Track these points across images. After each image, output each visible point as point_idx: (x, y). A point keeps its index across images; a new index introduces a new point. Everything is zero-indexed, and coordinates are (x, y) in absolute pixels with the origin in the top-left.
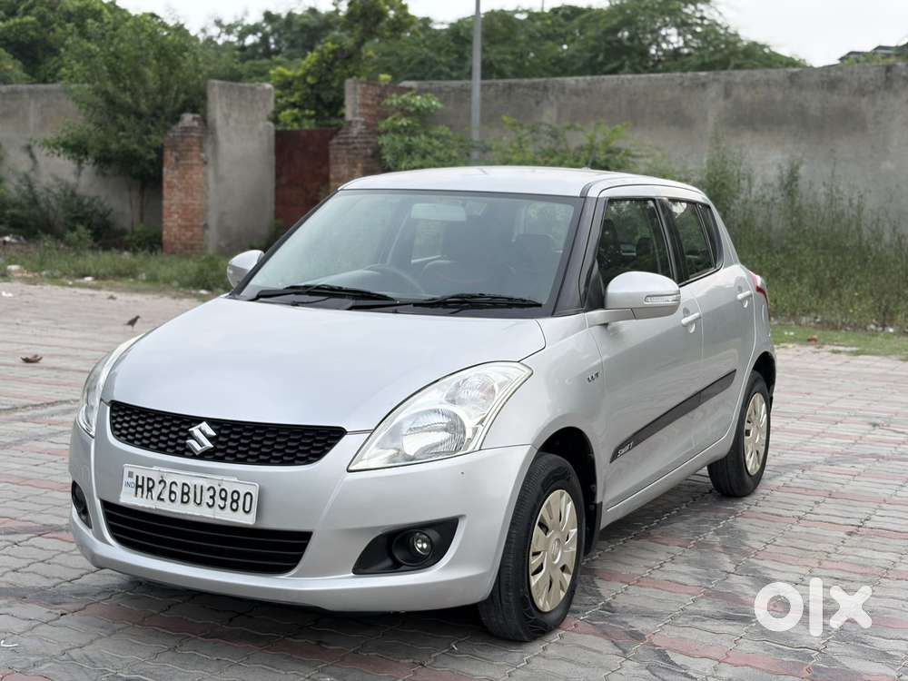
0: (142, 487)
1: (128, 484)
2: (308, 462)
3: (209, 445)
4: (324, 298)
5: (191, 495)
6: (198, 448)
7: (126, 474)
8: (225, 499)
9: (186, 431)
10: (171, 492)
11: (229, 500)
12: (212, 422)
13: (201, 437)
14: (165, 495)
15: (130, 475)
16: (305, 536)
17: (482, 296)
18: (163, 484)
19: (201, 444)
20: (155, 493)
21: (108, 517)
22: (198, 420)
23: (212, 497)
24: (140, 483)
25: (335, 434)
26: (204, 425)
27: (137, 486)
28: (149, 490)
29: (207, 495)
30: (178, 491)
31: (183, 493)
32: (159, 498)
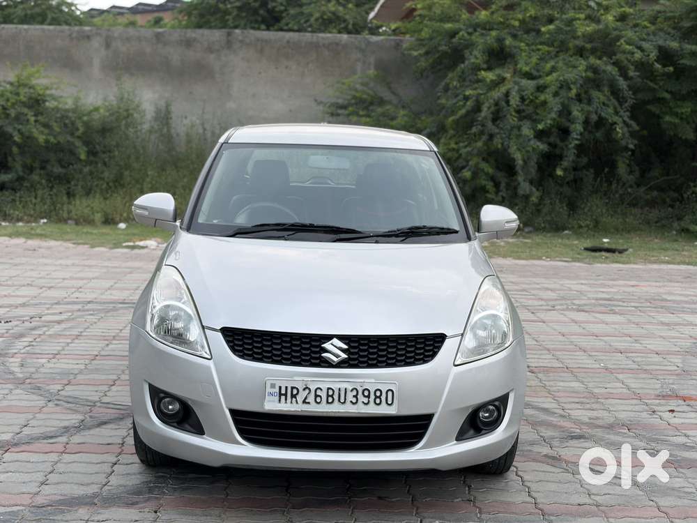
0: (286, 395)
1: (271, 394)
2: (425, 362)
3: (344, 356)
4: (291, 233)
5: (336, 397)
6: (335, 359)
7: (268, 386)
8: (368, 397)
9: (319, 346)
10: (316, 396)
11: (372, 397)
12: (342, 338)
13: (335, 350)
14: (311, 399)
15: (273, 386)
16: (429, 417)
17: (424, 227)
18: (307, 391)
19: (337, 356)
20: (300, 398)
21: (237, 422)
22: (328, 338)
23: (356, 396)
24: (283, 392)
25: (439, 339)
26: (335, 341)
27: (281, 394)
28: (293, 396)
29: (351, 395)
30: (324, 395)
31: (328, 396)
32: (304, 402)
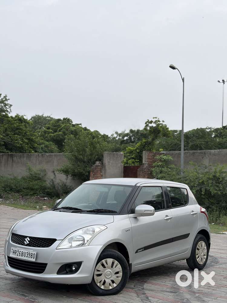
1: (12, 252)
2: (48, 246)
3: (28, 242)
4: (69, 210)
5: (23, 254)
6: (26, 243)
7: (11, 249)
9: (24, 239)
10: (20, 254)
11: (31, 255)
12: (30, 237)
13: (27, 241)
14: (18, 255)
15: (12, 249)
16: (46, 264)
17: (102, 209)
18: (18, 252)
19: (27, 242)
20: (17, 254)
21: (8, 260)
22: (27, 237)
23: (27, 255)
25: (54, 240)
27: (14, 252)
29: (27, 254)
30: (21, 253)
31: (22, 254)
32: (17, 255)
